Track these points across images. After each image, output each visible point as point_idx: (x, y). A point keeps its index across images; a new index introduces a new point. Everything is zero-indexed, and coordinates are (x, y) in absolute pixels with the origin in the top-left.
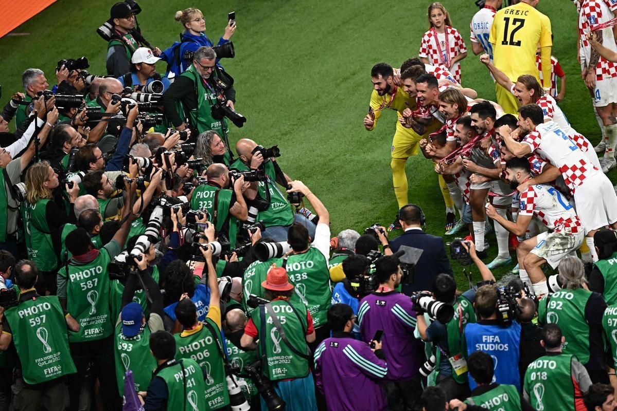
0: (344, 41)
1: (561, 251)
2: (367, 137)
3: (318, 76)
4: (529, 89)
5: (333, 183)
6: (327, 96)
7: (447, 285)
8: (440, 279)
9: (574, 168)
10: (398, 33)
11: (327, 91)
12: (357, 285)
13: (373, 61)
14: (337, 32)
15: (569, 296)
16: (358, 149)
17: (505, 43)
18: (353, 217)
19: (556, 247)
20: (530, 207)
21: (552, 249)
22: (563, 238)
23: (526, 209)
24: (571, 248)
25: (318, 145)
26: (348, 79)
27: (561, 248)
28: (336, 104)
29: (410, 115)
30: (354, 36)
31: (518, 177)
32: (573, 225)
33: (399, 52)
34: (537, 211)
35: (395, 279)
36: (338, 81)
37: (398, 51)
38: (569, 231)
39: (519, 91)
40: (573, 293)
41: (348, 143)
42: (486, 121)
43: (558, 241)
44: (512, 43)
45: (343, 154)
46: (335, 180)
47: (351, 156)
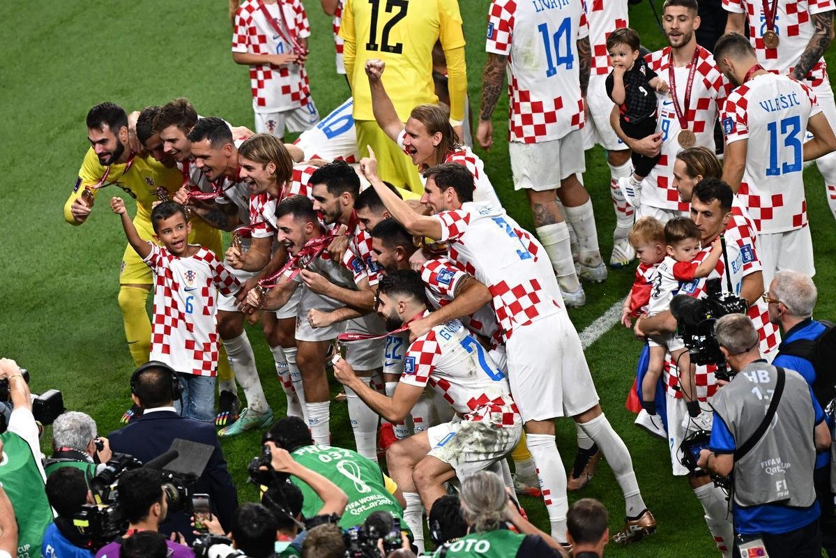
0: (61, 56)
1: (482, 457)
2: (107, 240)
3: (12, 122)
4: (432, 132)
5: (42, 327)
6: (30, 162)
7: (260, 524)
8: (246, 512)
9: (519, 291)
10: (165, 40)
11: (29, 152)
12: (85, 524)
13: (117, 94)
14: (48, 39)
15: (482, 547)
16: (89, 262)
17: (372, 46)
18: (80, 392)
19: (474, 447)
20: (424, 370)
21: (466, 450)
22: (487, 432)
23: (415, 373)
24: (499, 452)
25: (12, 255)
26: (70, 129)
27: (482, 449)
28: (47, 176)
29: (184, 200)
30: (81, 45)
31: (401, 310)
32: (506, 409)
33: (167, 77)
34: (437, 379)
35: (158, 513)
36: (51, 133)
37: (166, 75)
38: (499, 421)
39: (413, 136)
40: (489, 541)
41: (69, 251)
42: (341, 198)
43: (477, 435)
44: (385, 48)
45: (60, 271)
46: (46, 322)
47: (76, 276)
